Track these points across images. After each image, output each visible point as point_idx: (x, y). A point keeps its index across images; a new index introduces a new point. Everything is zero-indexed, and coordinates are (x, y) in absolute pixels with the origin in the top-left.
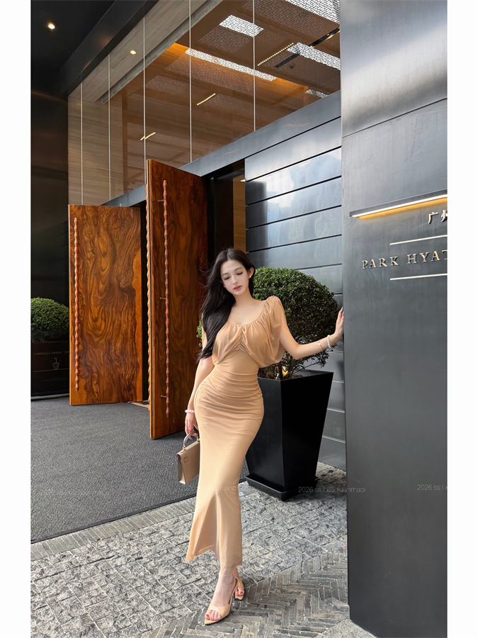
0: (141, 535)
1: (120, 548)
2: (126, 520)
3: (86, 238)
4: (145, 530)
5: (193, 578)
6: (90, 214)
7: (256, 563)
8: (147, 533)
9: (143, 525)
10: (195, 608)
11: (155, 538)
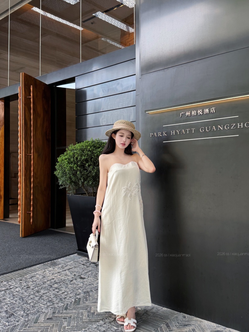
0: (26, 278)
1: (16, 284)
2: (15, 273)
4: (28, 276)
5: (61, 292)
7: (92, 284)
8: (29, 277)
9: (26, 274)
10: (65, 303)
11: (34, 279)
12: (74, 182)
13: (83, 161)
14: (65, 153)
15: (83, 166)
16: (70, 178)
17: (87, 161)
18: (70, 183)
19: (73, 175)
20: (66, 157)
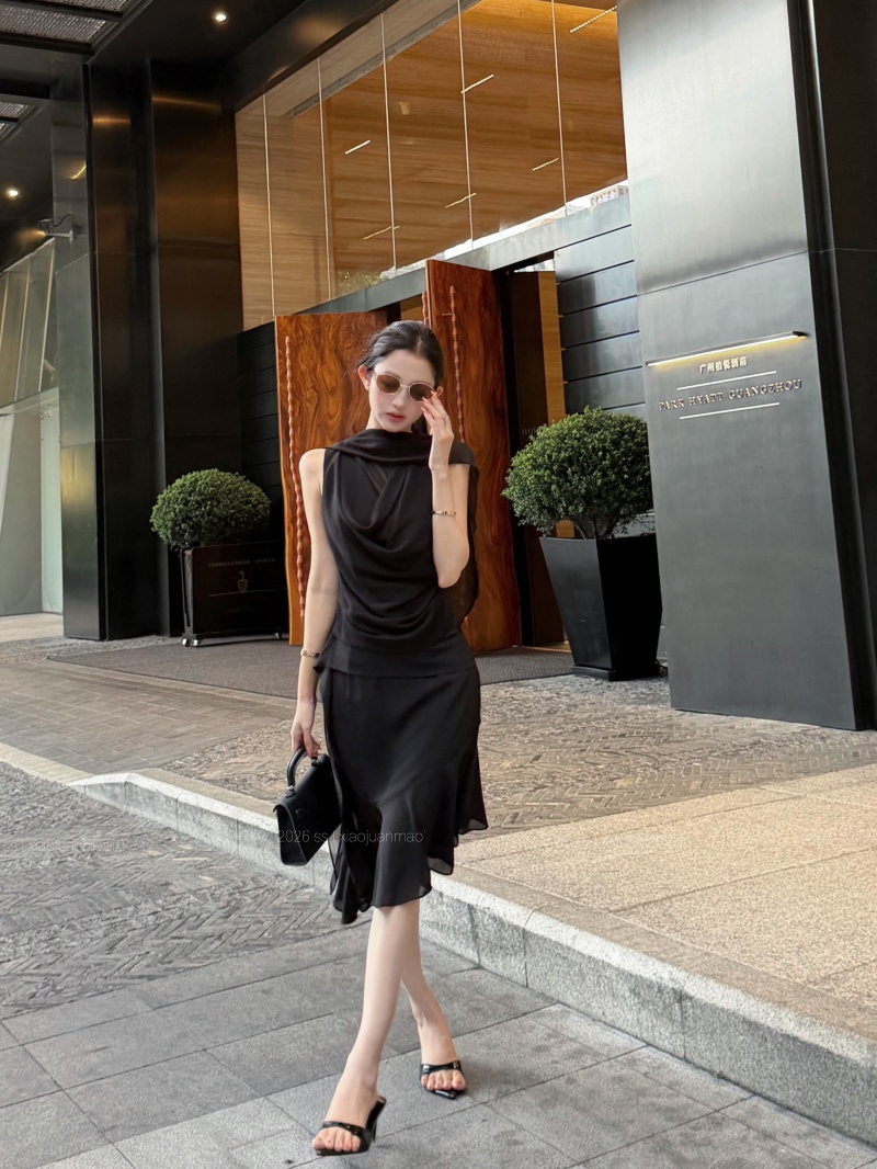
3: (303, 368)
6: (308, 328)
12: (547, 508)
13: (563, 461)
14: (528, 448)
15: (562, 473)
16: (539, 500)
17: (570, 460)
18: (540, 510)
19: (545, 492)
20: (529, 455)
